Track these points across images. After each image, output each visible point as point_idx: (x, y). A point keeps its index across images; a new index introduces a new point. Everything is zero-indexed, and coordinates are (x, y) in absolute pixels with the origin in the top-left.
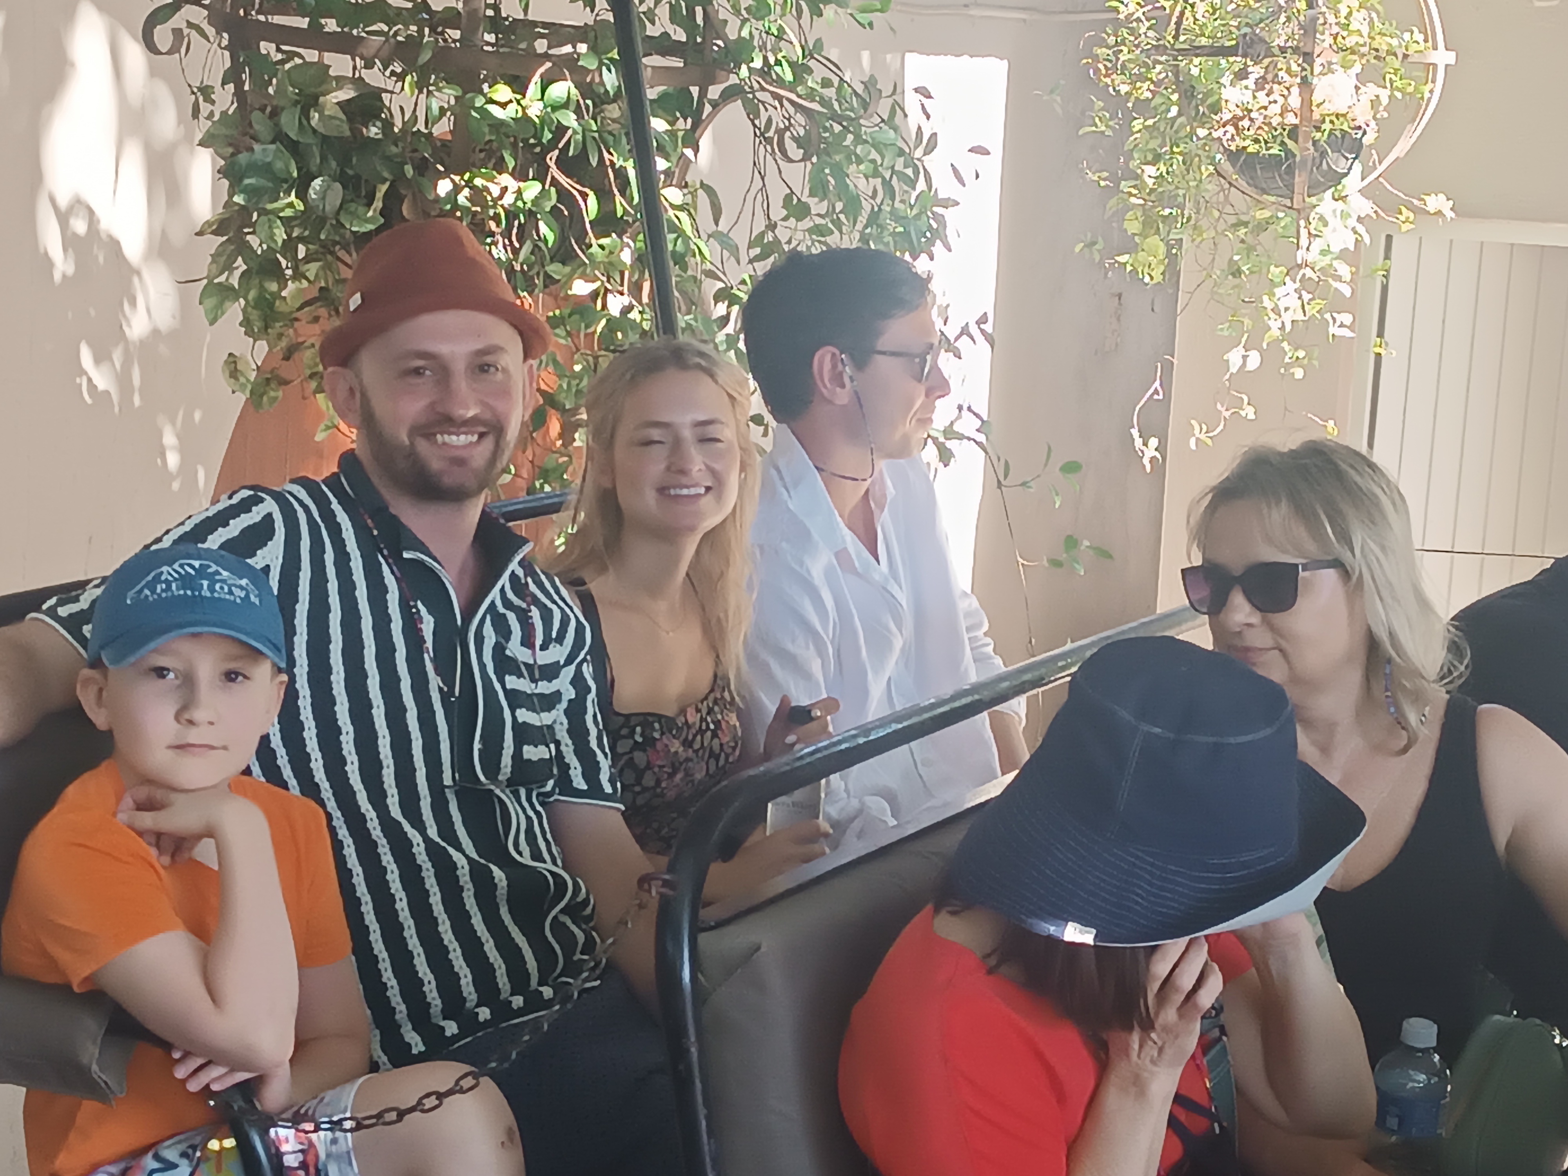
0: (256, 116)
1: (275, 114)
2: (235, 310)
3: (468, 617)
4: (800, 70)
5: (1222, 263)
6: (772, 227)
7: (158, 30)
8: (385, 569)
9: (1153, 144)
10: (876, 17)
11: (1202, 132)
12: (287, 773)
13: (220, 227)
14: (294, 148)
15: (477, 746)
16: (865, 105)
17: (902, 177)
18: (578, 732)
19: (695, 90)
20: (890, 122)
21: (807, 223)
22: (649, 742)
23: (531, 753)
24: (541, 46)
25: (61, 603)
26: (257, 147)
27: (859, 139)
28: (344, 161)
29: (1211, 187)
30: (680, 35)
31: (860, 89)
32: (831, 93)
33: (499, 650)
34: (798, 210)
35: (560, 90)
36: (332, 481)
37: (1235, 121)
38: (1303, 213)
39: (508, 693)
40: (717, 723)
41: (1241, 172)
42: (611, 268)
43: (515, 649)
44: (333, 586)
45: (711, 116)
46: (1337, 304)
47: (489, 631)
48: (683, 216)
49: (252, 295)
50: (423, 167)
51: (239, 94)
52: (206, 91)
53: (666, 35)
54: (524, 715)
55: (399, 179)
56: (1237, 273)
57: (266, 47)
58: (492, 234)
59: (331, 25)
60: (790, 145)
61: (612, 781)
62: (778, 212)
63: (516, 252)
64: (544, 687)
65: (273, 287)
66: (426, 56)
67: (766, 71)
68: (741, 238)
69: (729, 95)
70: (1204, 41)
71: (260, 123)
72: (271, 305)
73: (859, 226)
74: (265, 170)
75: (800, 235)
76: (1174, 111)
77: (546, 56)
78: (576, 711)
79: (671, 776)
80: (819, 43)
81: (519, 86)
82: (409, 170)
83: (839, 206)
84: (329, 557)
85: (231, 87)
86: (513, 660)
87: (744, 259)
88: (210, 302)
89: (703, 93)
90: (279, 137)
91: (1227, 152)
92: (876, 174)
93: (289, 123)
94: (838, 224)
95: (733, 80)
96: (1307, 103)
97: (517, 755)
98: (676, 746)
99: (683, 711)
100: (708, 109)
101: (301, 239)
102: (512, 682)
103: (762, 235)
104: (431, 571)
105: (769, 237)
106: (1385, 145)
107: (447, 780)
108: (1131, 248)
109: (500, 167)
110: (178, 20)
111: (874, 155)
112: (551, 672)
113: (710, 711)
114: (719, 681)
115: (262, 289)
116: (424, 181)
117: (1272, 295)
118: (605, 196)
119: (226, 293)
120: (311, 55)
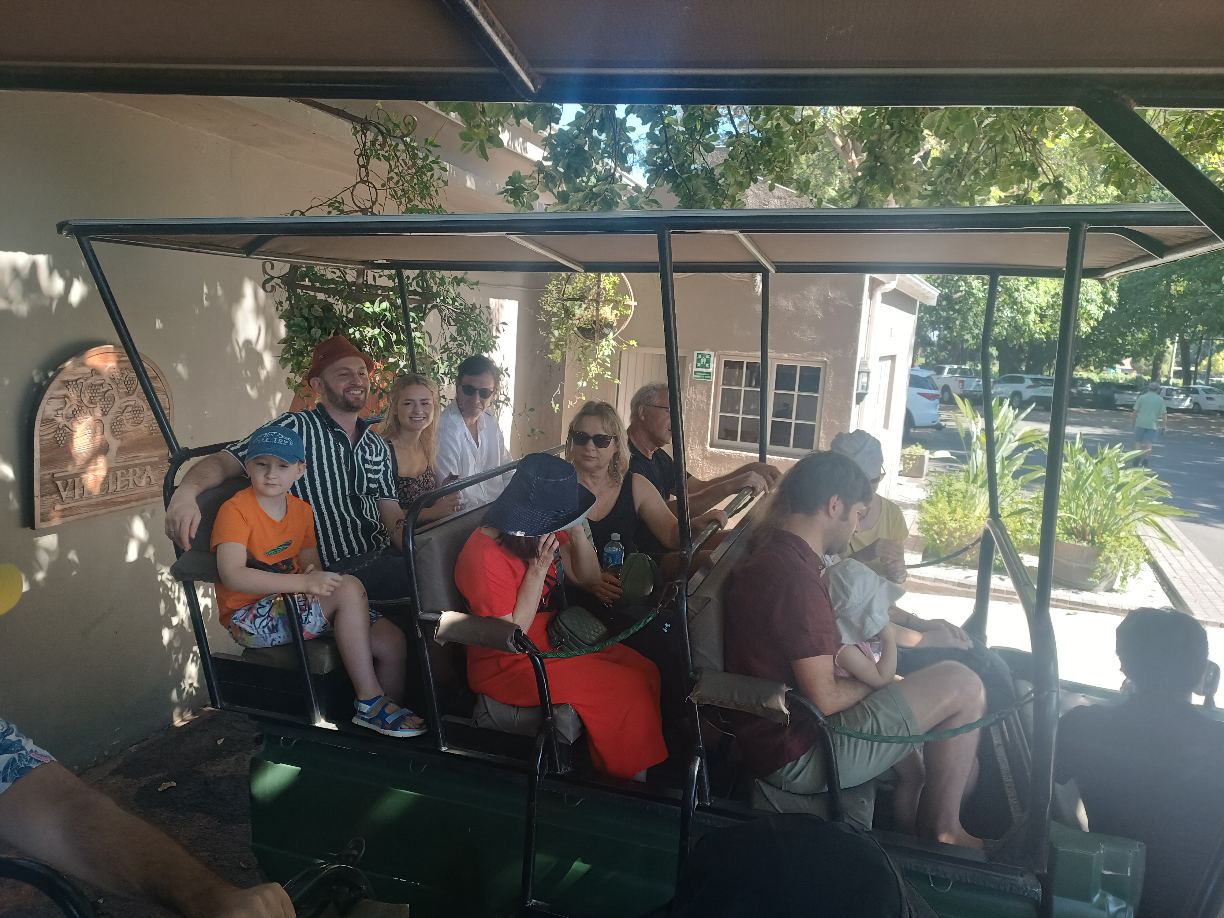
0: (295, 310)
1: (301, 309)
2: (289, 366)
3: (354, 448)
4: (454, 300)
5: (576, 358)
6: (447, 343)
7: (267, 285)
8: (330, 434)
9: (557, 325)
10: (474, 287)
11: (570, 322)
12: (299, 493)
13: (285, 341)
14: (307, 319)
15: (356, 484)
16: (472, 310)
17: (483, 330)
18: (386, 480)
19: (424, 306)
20: (479, 315)
21: (456, 343)
22: (408, 485)
23: (372, 486)
24: (380, 292)
25: (232, 446)
26: (296, 319)
27: (470, 320)
28: (322, 323)
29: (573, 337)
30: (420, 290)
31: (471, 306)
32: (462, 307)
33: (363, 457)
34: (454, 339)
35: (385, 305)
36: (315, 411)
37: (579, 319)
38: (598, 344)
39: (366, 469)
40: (428, 480)
41: (581, 333)
42: (400, 354)
43: (368, 456)
44: (313, 440)
45: (429, 313)
46: (607, 369)
47: (359, 451)
48: (421, 340)
49: (295, 361)
50: (345, 325)
51: (291, 304)
52: (281, 303)
53: (415, 290)
54: (370, 475)
55: (337, 329)
56: (580, 360)
57: (299, 291)
58: (365, 344)
59: (318, 285)
60: (451, 321)
61: (395, 493)
62: (448, 340)
63: (372, 349)
64: (376, 468)
65: (301, 359)
66: (345, 294)
67: (444, 301)
68: (438, 346)
69: (433, 307)
70: (570, 297)
71: (296, 312)
72: (300, 364)
73: (471, 344)
74: (298, 325)
75: (455, 346)
76: (563, 316)
77: (381, 295)
78: (385, 474)
79: (415, 495)
80: (459, 293)
81: (373, 303)
82: (341, 326)
83: (465, 338)
84: (312, 431)
85: (288, 302)
86: (367, 459)
87: (439, 353)
88: (282, 363)
89: (426, 306)
90: (302, 316)
91: (578, 328)
92: (475, 330)
93: (305, 312)
94: (465, 343)
95: (435, 303)
96: (598, 315)
97: (368, 487)
98: (416, 486)
99: (418, 477)
100: (427, 311)
101: (309, 345)
102: (367, 466)
103: (444, 346)
104: (343, 434)
105: (446, 347)
106: (619, 327)
107: (347, 493)
108: (552, 353)
109: (368, 326)
110: (272, 283)
111: (475, 324)
112: (378, 464)
113: (426, 476)
114: (429, 468)
115: (298, 359)
116: (346, 329)
117: (589, 366)
118: (398, 334)
119: (287, 360)
120: (312, 293)
